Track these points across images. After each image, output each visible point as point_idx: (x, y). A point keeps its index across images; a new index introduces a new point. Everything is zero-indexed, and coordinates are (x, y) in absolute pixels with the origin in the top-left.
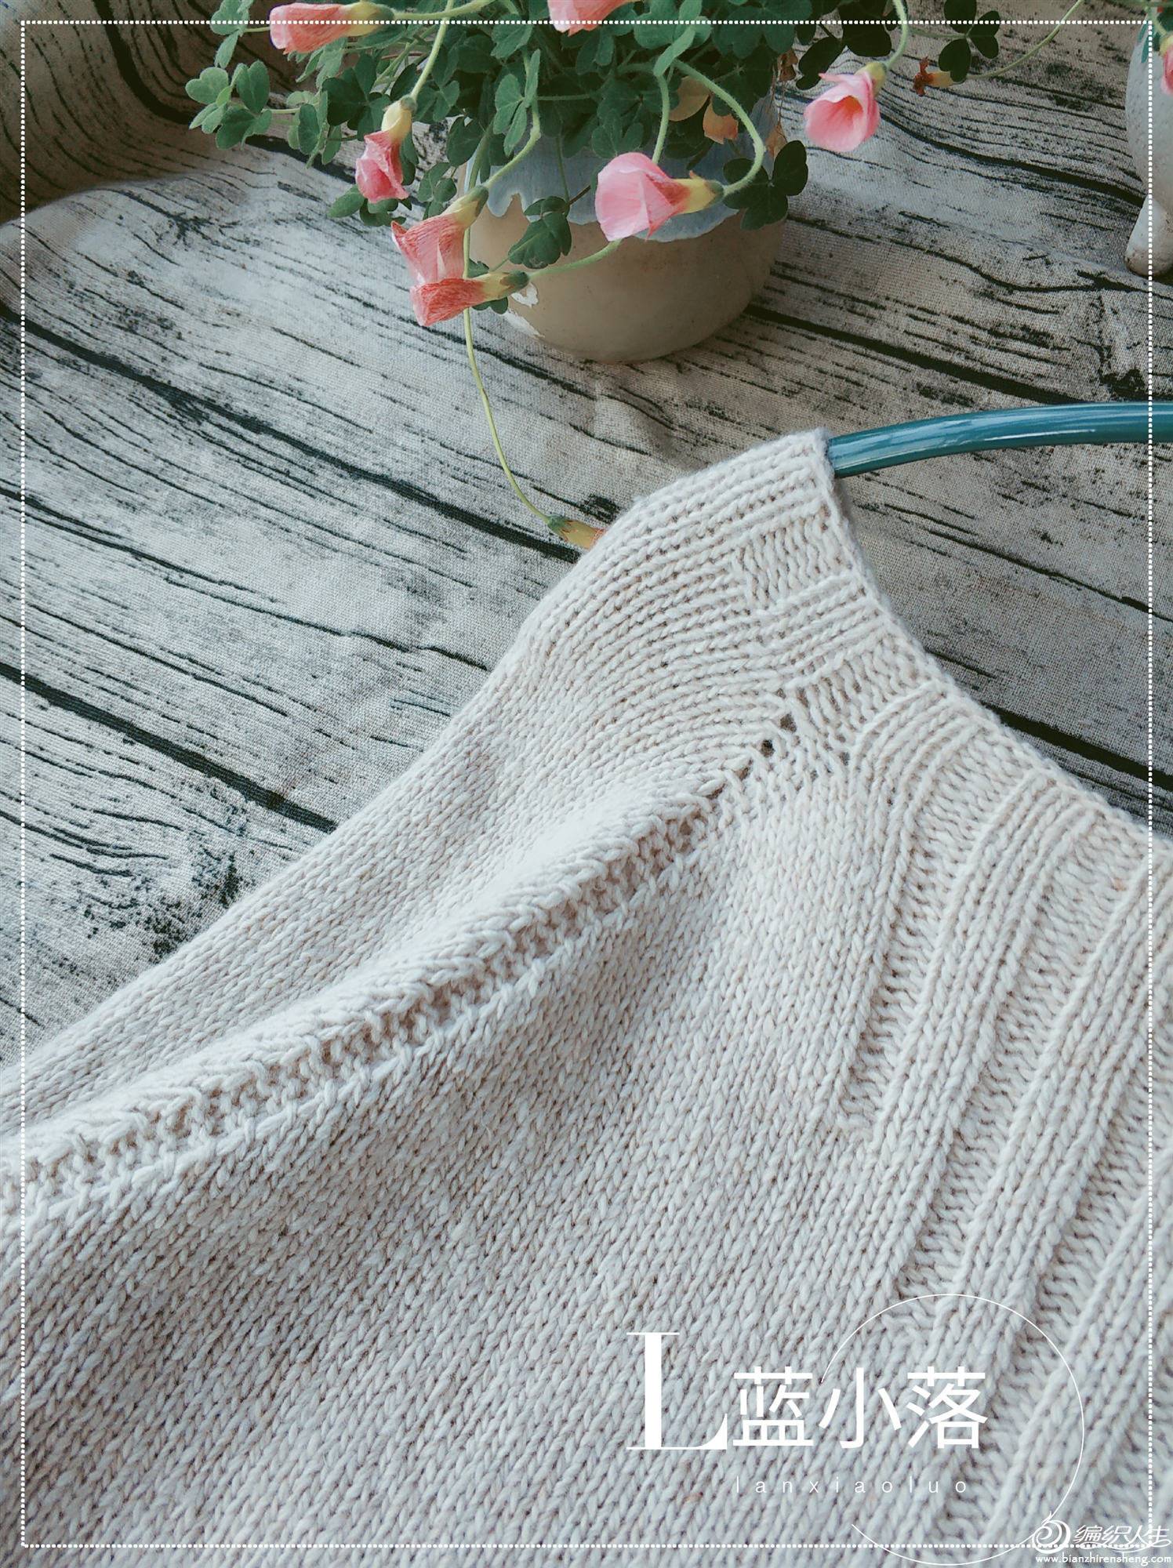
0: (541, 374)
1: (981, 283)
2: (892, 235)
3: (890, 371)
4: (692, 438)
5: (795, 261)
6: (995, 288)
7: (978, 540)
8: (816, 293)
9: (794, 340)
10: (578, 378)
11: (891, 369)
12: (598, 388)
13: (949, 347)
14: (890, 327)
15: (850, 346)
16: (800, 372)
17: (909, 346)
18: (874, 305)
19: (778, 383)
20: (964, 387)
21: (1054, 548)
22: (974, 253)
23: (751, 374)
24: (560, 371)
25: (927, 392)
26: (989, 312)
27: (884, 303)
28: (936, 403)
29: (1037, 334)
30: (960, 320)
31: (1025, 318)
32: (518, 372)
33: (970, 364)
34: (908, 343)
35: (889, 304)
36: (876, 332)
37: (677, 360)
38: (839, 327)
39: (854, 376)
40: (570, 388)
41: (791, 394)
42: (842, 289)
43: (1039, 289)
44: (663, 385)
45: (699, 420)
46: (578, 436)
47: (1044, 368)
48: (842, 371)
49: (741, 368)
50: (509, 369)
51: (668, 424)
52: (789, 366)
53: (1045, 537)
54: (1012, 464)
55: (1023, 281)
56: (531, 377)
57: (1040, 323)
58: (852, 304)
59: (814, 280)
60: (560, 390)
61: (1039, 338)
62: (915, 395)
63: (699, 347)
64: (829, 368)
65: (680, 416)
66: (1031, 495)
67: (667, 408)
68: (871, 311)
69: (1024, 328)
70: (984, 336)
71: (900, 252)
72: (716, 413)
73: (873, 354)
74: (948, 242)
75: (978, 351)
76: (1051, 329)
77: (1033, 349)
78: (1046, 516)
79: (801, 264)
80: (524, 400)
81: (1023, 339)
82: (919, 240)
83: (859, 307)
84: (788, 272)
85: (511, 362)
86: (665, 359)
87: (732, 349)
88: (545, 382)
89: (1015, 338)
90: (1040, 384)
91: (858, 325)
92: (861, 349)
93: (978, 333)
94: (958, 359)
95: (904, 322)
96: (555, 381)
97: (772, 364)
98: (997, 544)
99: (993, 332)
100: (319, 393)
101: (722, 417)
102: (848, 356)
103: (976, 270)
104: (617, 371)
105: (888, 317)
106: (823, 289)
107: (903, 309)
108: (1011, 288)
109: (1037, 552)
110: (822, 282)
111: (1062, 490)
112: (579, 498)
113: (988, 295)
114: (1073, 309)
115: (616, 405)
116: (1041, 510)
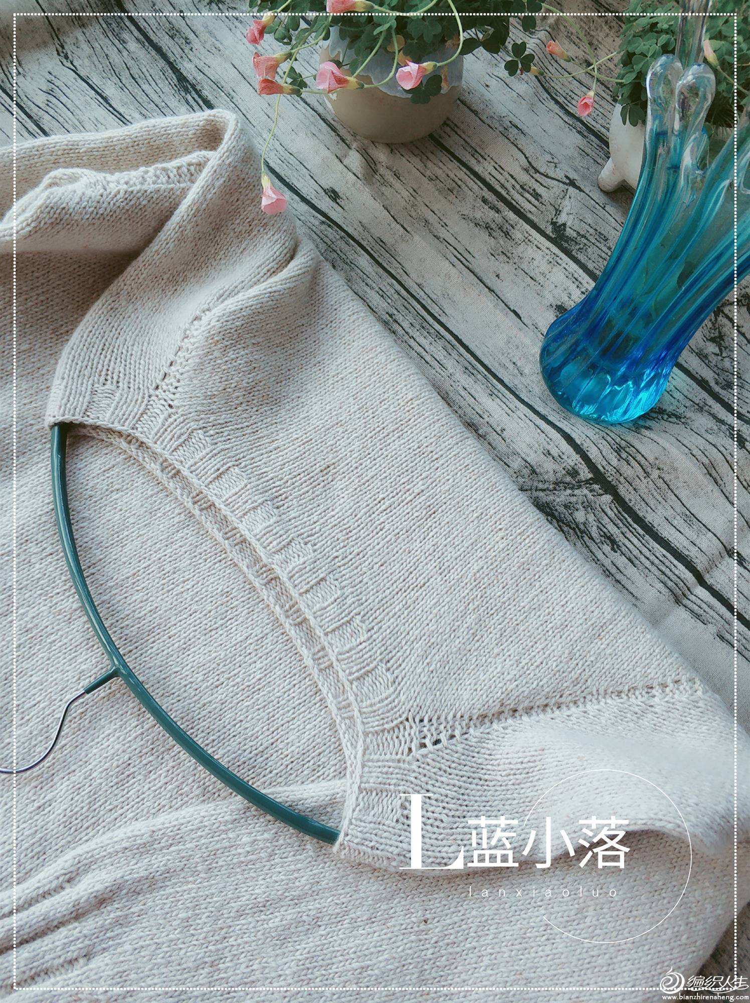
0: (334, 130)
1: (526, 164)
2: (501, 129)
3: (476, 187)
4: (382, 181)
5: (459, 124)
6: (531, 168)
7: (470, 266)
8: (463, 142)
9: (444, 159)
10: (349, 138)
11: (475, 186)
12: (354, 145)
13: (503, 186)
14: (485, 169)
15: (465, 170)
16: (439, 172)
17: (488, 179)
18: (482, 156)
19: (428, 173)
20: (500, 205)
21: (499, 281)
22: (530, 150)
23: (420, 165)
24: (342, 132)
25: (485, 201)
26: (523, 177)
27: (486, 157)
28: (486, 207)
29: (537, 194)
30: (512, 176)
31: (537, 186)
32: (325, 125)
33: (507, 196)
34: (488, 178)
35: (488, 159)
36: (478, 169)
37: (392, 147)
38: (464, 160)
39: (459, 183)
40: (343, 141)
41: (431, 179)
42: (473, 145)
43: (547, 176)
44: (381, 155)
45: (389, 176)
46: (336, 161)
47: (533, 209)
48: (456, 179)
49: (416, 161)
50: (321, 122)
51: (375, 172)
52: (436, 168)
53: (498, 276)
54: (502, 243)
55: (542, 171)
56: (329, 129)
57: (541, 190)
58: (474, 152)
59: (463, 136)
60: (338, 139)
61: (537, 196)
62: (479, 201)
63: (403, 144)
64: (452, 176)
65: (382, 170)
66: (502, 258)
67: (378, 165)
68: (480, 159)
69: (534, 190)
70: (518, 187)
71: (501, 139)
72: (397, 176)
73: (472, 177)
74: (522, 142)
75: (513, 192)
76: (543, 194)
77: (533, 200)
78: (503, 268)
79: (462, 127)
80: (321, 137)
81: (531, 194)
82: (510, 136)
83: (476, 155)
84: (456, 129)
85: (324, 120)
86: (388, 145)
87: (417, 152)
88: (334, 134)
89: (528, 192)
90: (529, 215)
91: (472, 163)
92: (468, 173)
93: (516, 184)
94: (503, 193)
95: (491, 169)
96: (338, 135)
97: (430, 164)
98: (477, 270)
99: (522, 187)
100: (240, 101)
101: (398, 178)
102: (462, 174)
103: (526, 158)
104: (366, 142)
105: (486, 164)
106: (466, 142)
107: (493, 163)
108: (537, 171)
109: (491, 280)
110: (467, 139)
111: (516, 260)
112: (326, 187)
113: (527, 170)
114: (555, 190)
115: (357, 155)
116: (502, 265)
